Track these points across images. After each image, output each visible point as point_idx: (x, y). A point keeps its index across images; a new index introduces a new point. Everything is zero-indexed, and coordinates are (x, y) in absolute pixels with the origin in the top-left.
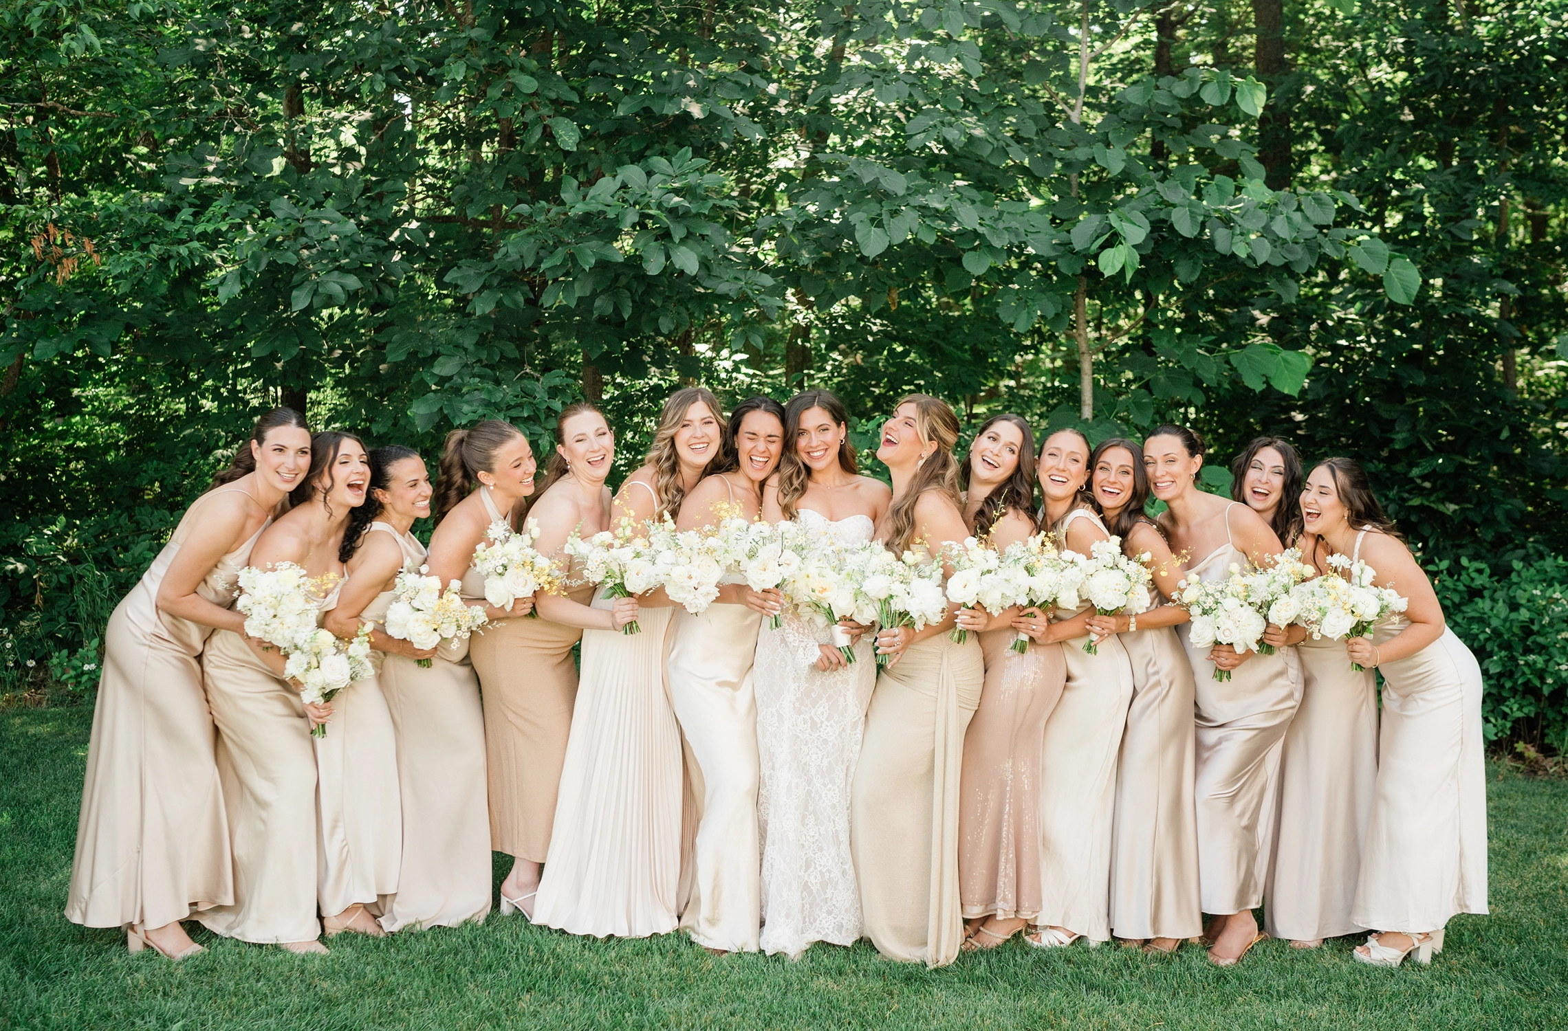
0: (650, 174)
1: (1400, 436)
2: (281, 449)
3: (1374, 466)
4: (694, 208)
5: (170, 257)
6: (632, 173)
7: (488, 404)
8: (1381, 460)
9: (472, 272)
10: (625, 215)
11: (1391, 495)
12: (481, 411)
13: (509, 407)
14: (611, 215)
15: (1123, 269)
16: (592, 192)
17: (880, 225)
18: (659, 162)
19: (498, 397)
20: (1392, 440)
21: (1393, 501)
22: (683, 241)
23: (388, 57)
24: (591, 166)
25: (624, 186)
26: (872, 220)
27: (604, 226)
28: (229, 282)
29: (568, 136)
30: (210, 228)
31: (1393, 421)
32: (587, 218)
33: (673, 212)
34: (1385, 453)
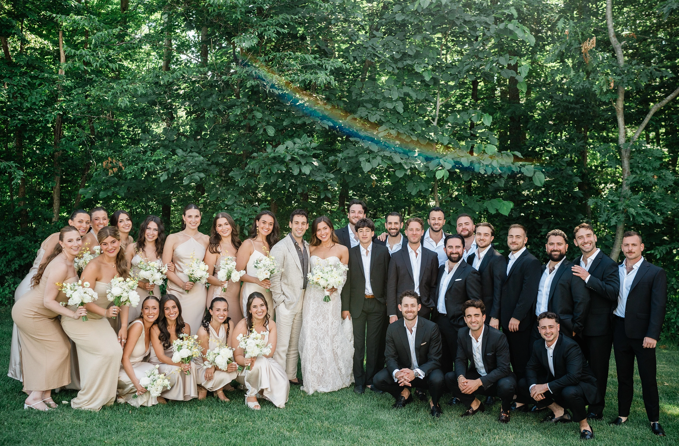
0: (295, 143)
1: (544, 230)
2: (190, 216)
3: (536, 240)
4: (308, 154)
5: (144, 167)
6: (289, 143)
7: (242, 214)
8: (538, 238)
9: (238, 173)
10: (287, 156)
11: (541, 250)
12: (240, 216)
13: (249, 215)
14: (282, 157)
15: (443, 177)
16: (277, 149)
17: (369, 162)
18: (297, 140)
19: (246, 212)
20: (541, 232)
21: (541, 252)
22: (305, 164)
23: (214, 106)
24: (277, 140)
25: (287, 148)
26: (367, 160)
27: (280, 160)
28: (164, 176)
29: (271, 132)
30: (157, 158)
31: (542, 225)
32: (274, 158)
33: (302, 156)
34: (539, 236)
